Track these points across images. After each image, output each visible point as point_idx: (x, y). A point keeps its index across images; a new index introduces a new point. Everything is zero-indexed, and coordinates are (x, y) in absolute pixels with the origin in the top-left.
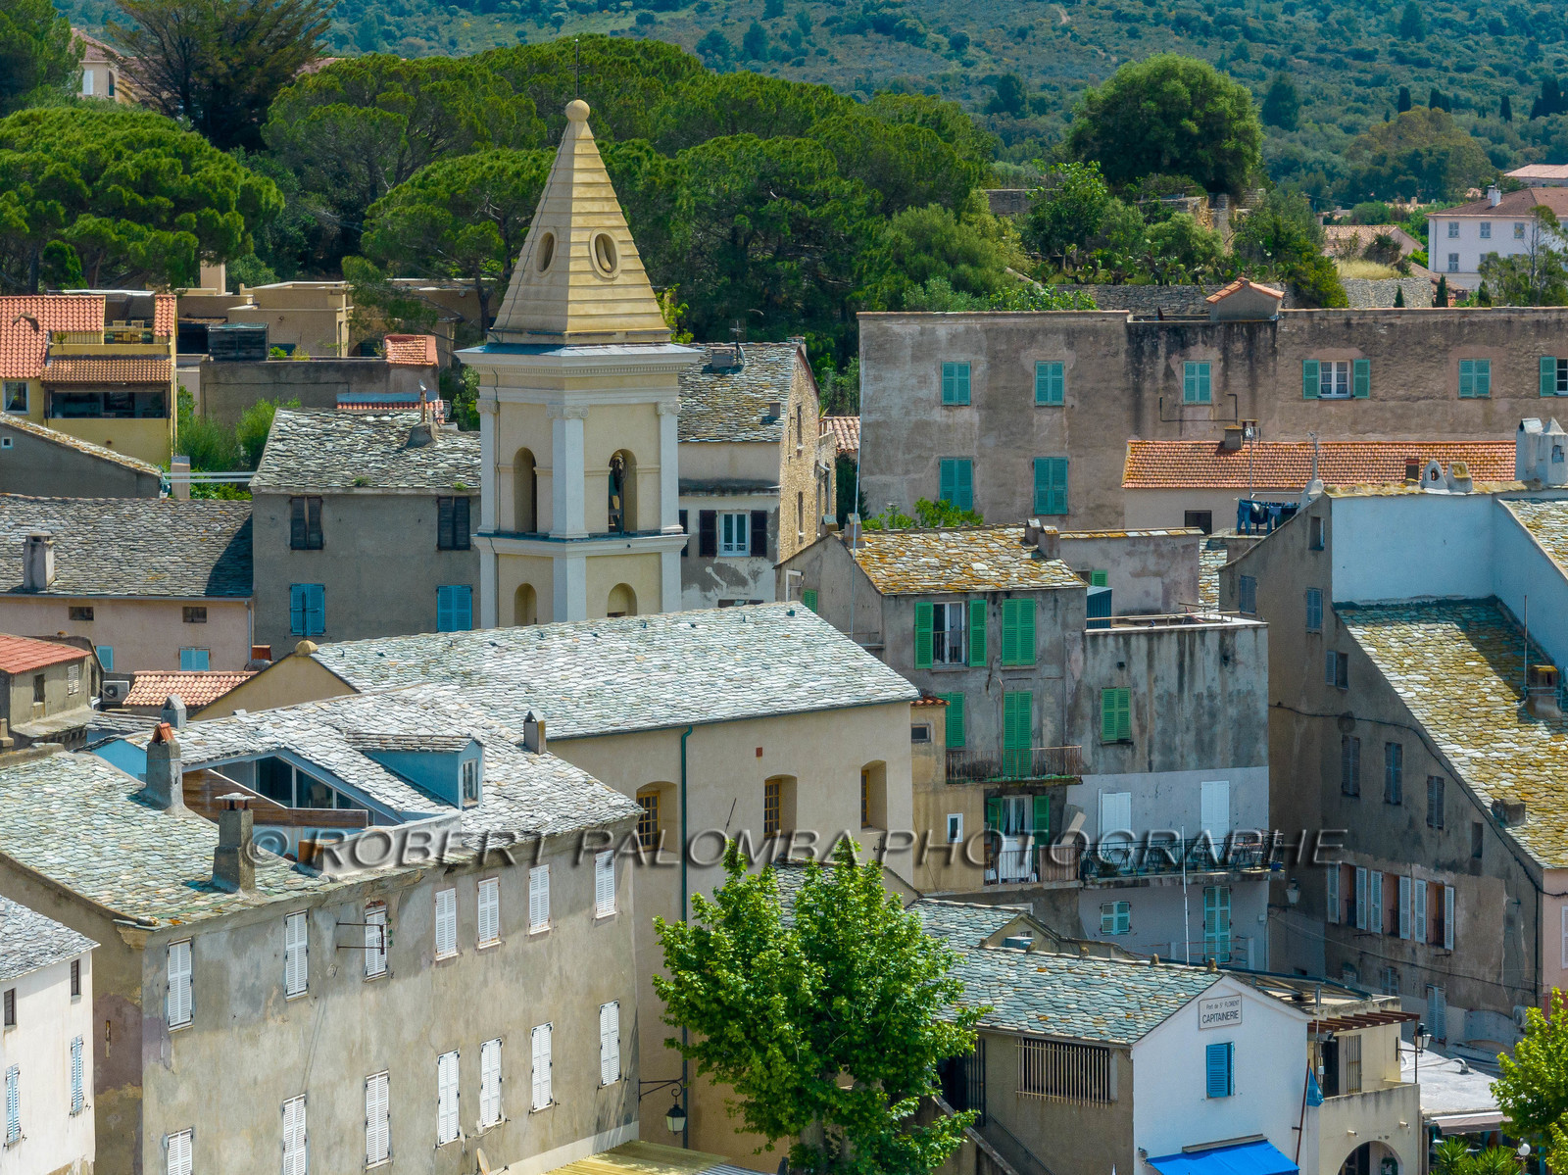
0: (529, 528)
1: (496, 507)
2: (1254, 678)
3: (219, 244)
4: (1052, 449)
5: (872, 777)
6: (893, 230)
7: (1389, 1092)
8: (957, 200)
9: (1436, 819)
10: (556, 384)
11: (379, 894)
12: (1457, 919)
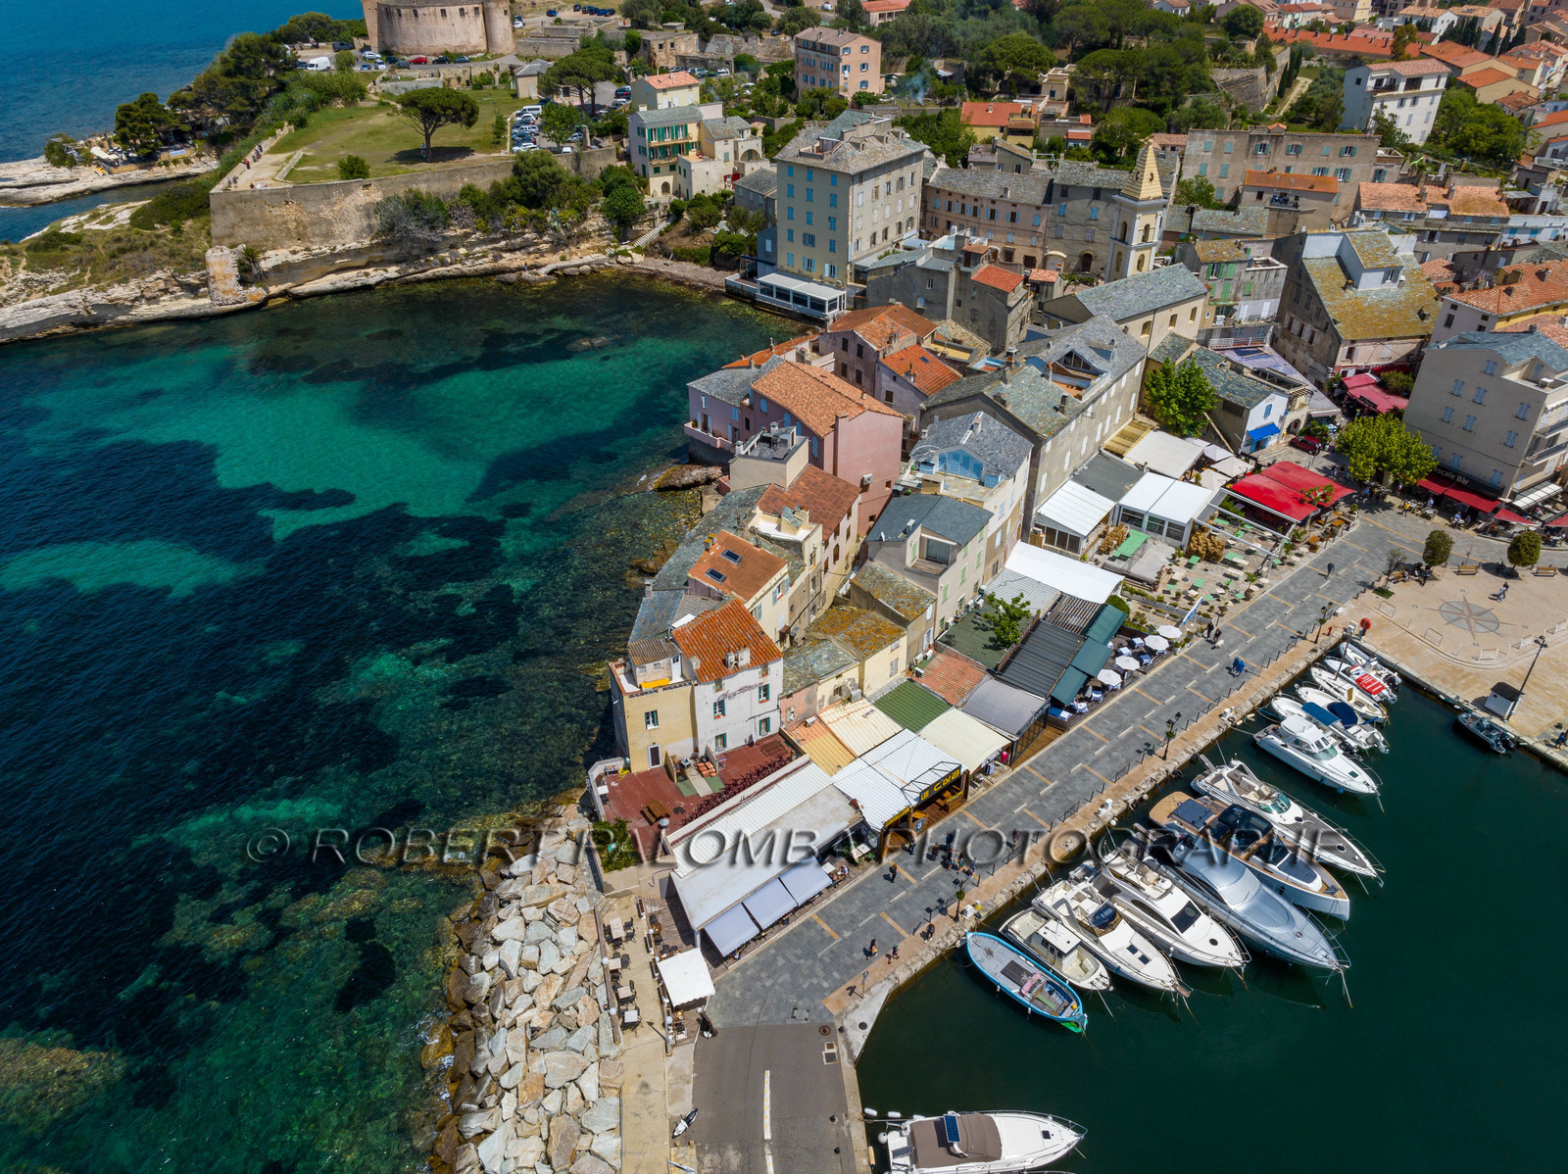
2: (1282, 277)
4: (1227, 162)
7: (1302, 407)
9: (1317, 316)
10: (1135, 210)
11: (1093, 400)
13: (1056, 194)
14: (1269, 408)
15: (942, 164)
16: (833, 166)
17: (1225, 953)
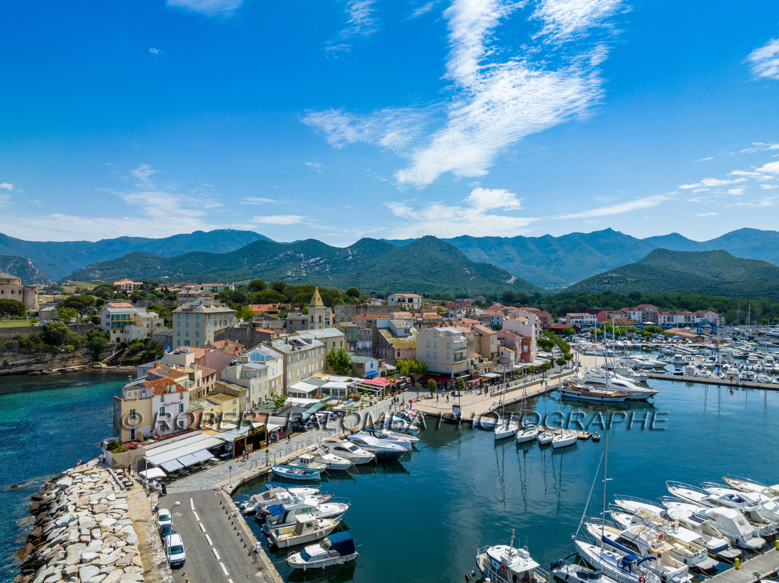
0: (312, 322)
1: (310, 320)
2: (371, 334)
3: (280, 301)
4: (350, 316)
5: (341, 342)
6: (334, 299)
7: (385, 367)
8: (339, 297)
9: (386, 345)
10: (315, 310)
11: (305, 351)
12: (387, 353)
13: (288, 324)
14: (372, 364)
15: (242, 320)
16: (198, 311)
17: (369, 455)
